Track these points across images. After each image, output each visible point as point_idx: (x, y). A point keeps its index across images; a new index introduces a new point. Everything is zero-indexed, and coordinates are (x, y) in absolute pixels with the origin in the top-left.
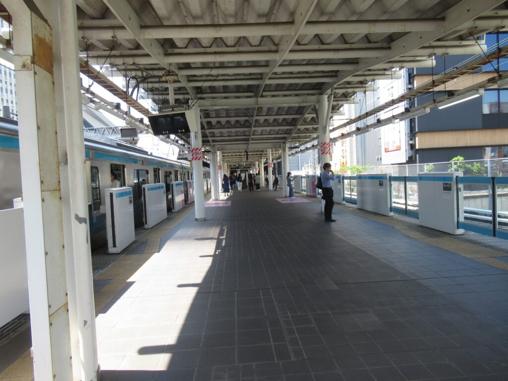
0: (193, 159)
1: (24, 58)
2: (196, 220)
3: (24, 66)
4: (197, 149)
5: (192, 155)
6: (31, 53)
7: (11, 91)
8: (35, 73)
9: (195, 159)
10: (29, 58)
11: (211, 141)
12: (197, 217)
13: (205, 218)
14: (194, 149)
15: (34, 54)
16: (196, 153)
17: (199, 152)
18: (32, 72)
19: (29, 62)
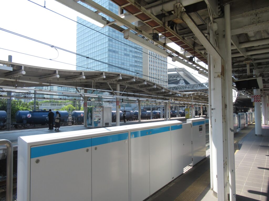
0: (254, 101)
1: (218, 73)
2: (256, 135)
3: (218, 76)
4: (257, 96)
5: (254, 99)
6: (221, 72)
7: (155, 69)
8: (222, 78)
9: (256, 101)
10: (220, 73)
11: (263, 90)
12: (256, 133)
13: (262, 135)
14: (255, 96)
15: (222, 72)
16: (257, 98)
17: (259, 97)
18: (221, 78)
19: (220, 75)
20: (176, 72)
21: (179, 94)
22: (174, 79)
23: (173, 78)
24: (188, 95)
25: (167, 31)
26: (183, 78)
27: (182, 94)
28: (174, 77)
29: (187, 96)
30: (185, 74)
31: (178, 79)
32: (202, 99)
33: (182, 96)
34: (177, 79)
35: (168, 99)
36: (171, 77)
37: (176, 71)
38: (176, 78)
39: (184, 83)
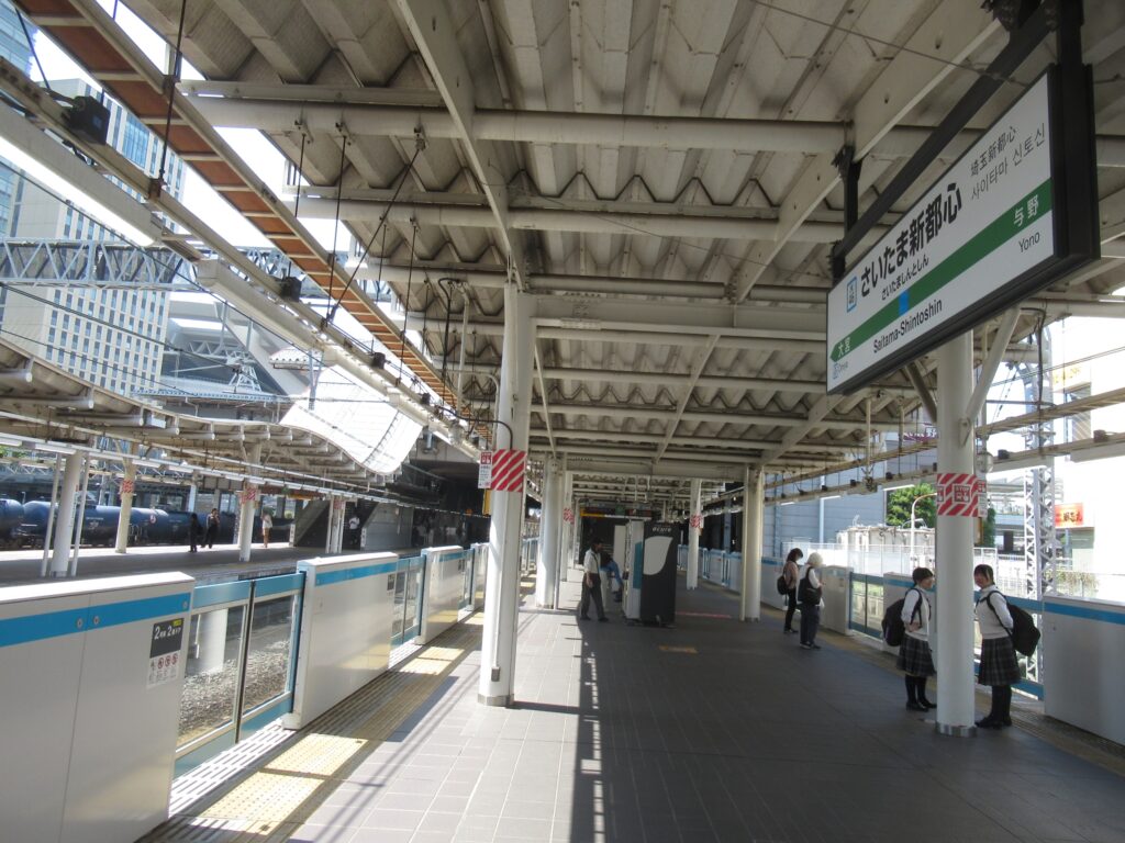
11: (552, 442)
20: (217, 326)
21: (159, 416)
22: (211, 356)
23: (206, 352)
24: (216, 434)
25: (178, 117)
26: (253, 361)
27: (176, 422)
28: (214, 347)
29: (213, 437)
30: (266, 344)
31: (231, 361)
32: (313, 463)
33: (177, 431)
34: (225, 361)
35: (83, 438)
36: (199, 344)
37: (219, 320)
38: (223, 353)
39: (253, 384)
